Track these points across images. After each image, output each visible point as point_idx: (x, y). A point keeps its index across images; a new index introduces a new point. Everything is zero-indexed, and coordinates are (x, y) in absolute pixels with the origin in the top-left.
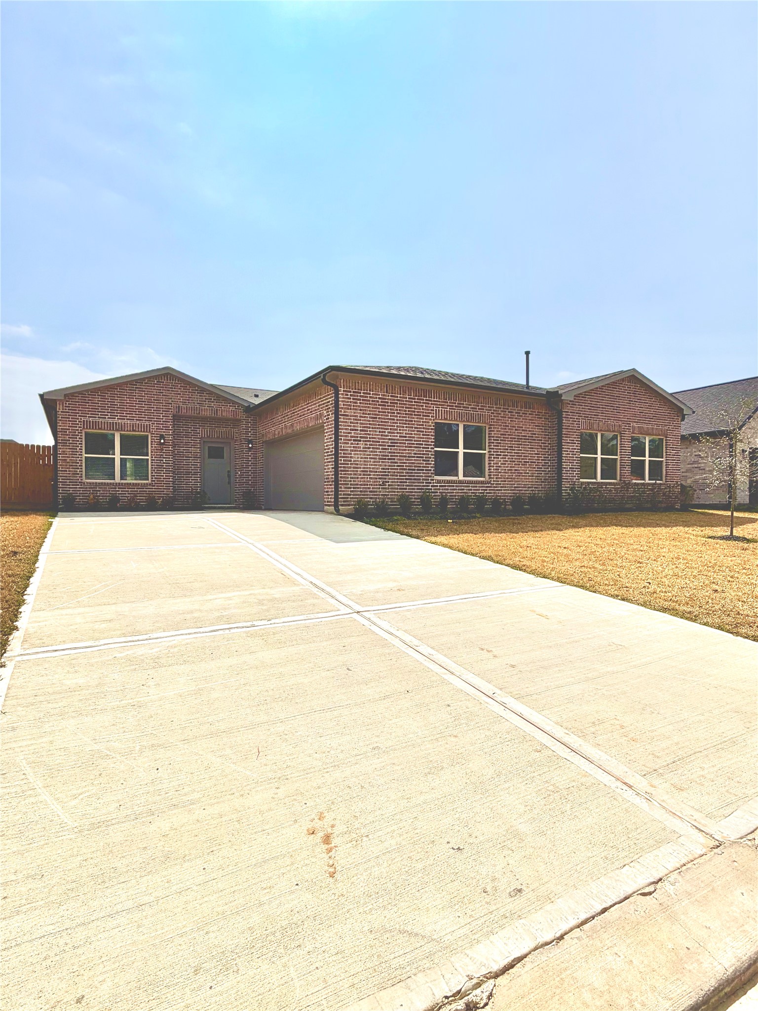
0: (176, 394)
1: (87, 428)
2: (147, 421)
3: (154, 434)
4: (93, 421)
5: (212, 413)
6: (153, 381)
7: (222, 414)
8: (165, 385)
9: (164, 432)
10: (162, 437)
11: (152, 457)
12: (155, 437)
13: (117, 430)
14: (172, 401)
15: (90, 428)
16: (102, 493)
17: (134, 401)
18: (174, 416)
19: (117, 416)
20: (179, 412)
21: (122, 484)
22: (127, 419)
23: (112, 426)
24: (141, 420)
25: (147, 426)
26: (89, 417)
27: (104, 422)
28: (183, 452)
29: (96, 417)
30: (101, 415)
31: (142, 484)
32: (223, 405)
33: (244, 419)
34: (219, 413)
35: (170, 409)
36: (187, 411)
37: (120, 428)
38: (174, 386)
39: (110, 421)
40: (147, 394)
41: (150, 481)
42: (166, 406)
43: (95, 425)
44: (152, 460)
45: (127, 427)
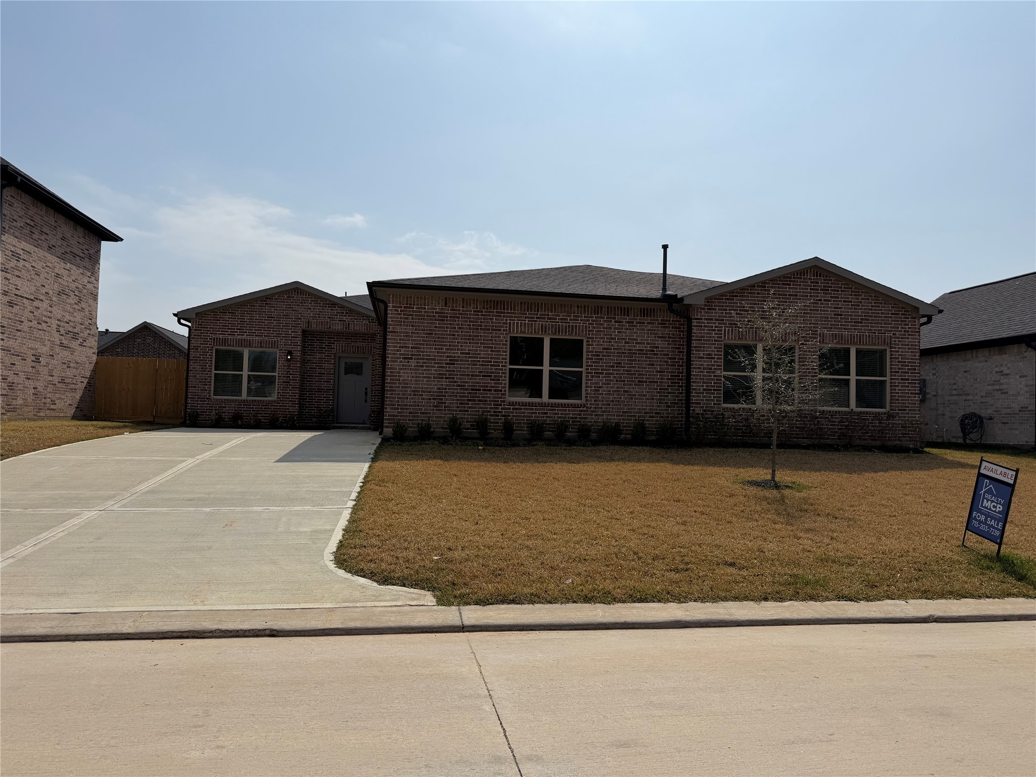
0: (307, 309)
1: (217, 345)
2: (276, 336)
3: (281, 350)
4: (222, 339)
5: (343, 327)
6: (283, 297)
7: (354, 328)
8: (295, 300)
9: (292, 348)
10: (290, 353)
11: (279, 374)
12: (283, 353)
13: (246, 346)
14: (302, 316)
15: (219, 345)
16: (227, 410)
17: (263, 317)
18: (304, 332)
19: (246, 332)
20: (308, 327)
21: (247, 400)
22: (256, 336)
23: (242, 343)
24: (269, 336)
25: (275, 343)
26: (219, 334)
27: (233, 339)
28: (316, 368)
29: (225, 334)
30: (230, 332)
31: (266, 401)
32: (356, 319)
33: (378, 333)
34: (352, 327)
35: (299, 324)
36: (317, 326)
37: (249, 344)
38: (304, 300)
39: (239, 337)
40: (276, 310)
41: (275, 398)
42: (295, 321)
43: (224, 342)
44: (279, 376)
45: (255, 343)
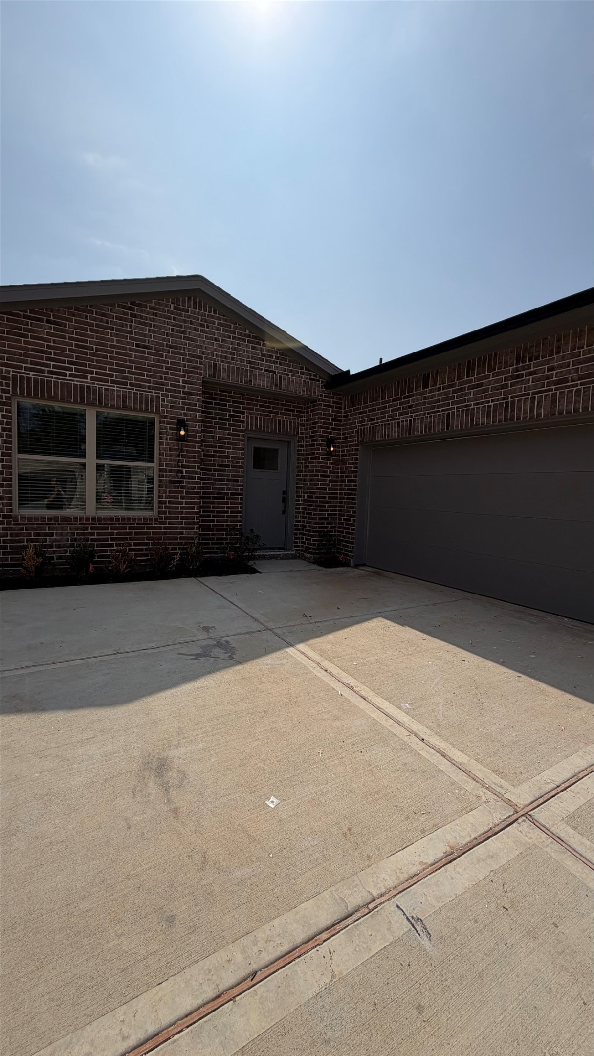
0: (211, 339)
1: (22, 393)
2: (154, 388)
3: (165, 417)
4: (36, 381)
5: (272, 383)
6: (167, 306)
7: (288, 388)
8: (189, 317)
9: (185, 414)
10: (181, 424)
11: (161, 465)
12: (168, 423)
13: (91, 404)
14: (203, 353)
15: (29, 395)
16: (55, 540)
17: (128, 343)
18: (204, 383)
19: (92, 373)
20: (214, 376)
21: (100, 519)
22: (113, 382)
23: (83, 395)
24: (140, 386)
25: (152, 401)
26: (26, 368)
27: (63, 384)
29: (42, 371)
30: (54, 367)
31: (140, 519)
32: (291, 371)
33: (323, 401)
34: (284, 384)
35: (198, 368)
36: (228, 376)
37: (99, 401)
38: (206, 321)
39: (76, 381)
40: (154, 332)
41: (154, 513)
42: (191, 361)
43: (41, 389)
44: (160, 470)
45: (113, 399)
